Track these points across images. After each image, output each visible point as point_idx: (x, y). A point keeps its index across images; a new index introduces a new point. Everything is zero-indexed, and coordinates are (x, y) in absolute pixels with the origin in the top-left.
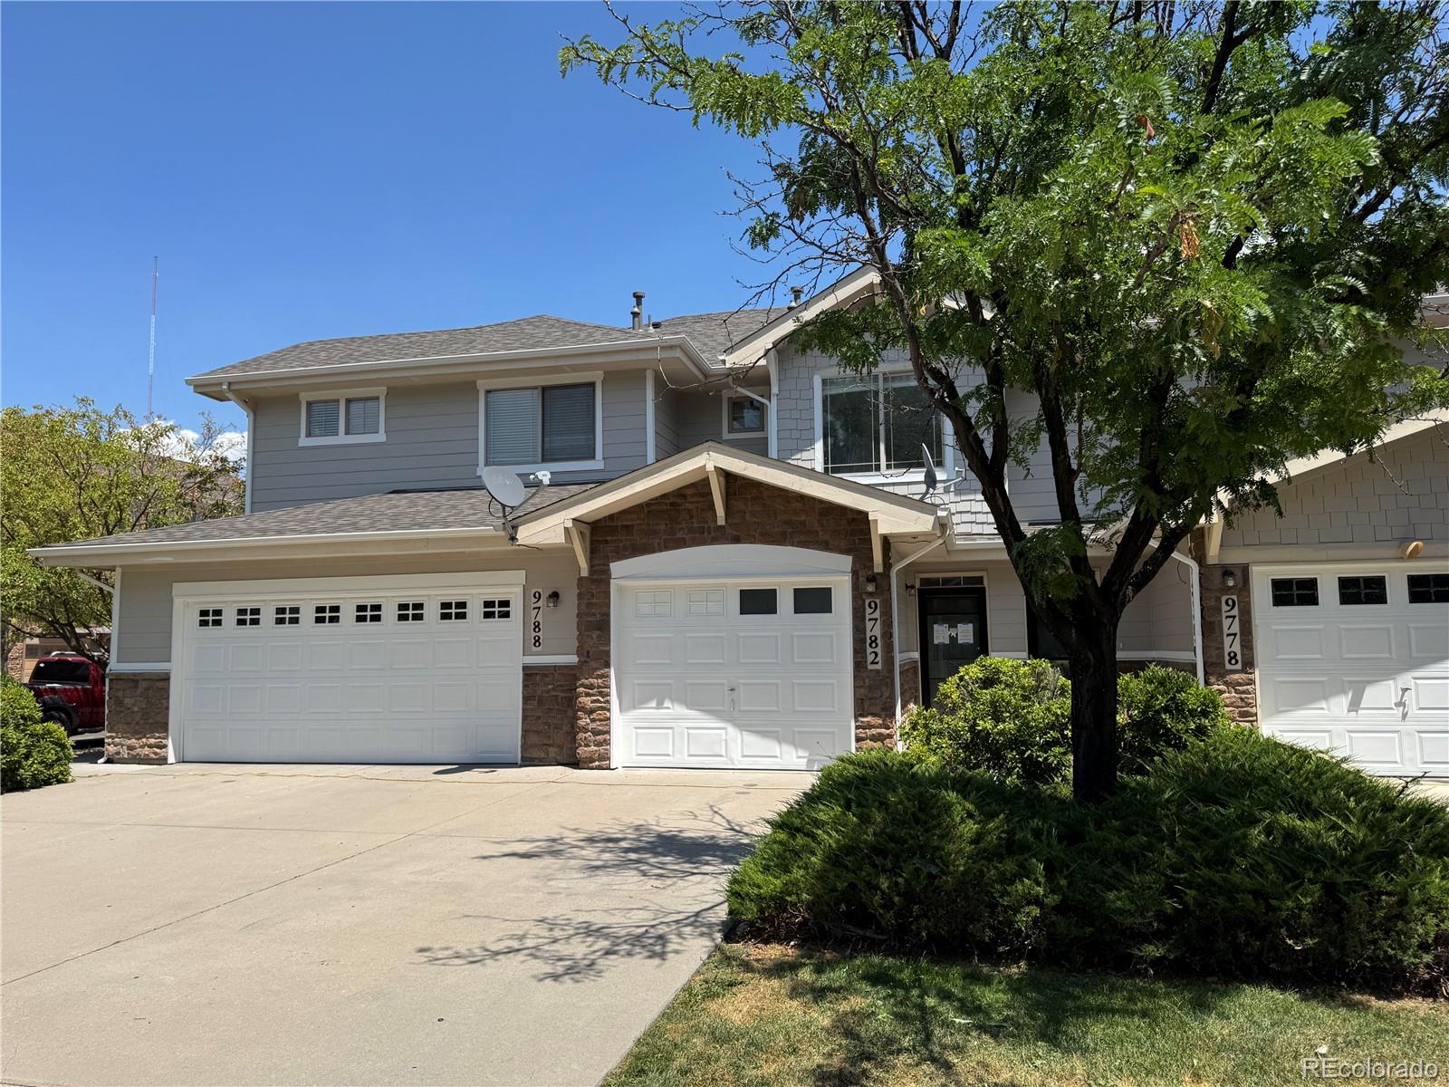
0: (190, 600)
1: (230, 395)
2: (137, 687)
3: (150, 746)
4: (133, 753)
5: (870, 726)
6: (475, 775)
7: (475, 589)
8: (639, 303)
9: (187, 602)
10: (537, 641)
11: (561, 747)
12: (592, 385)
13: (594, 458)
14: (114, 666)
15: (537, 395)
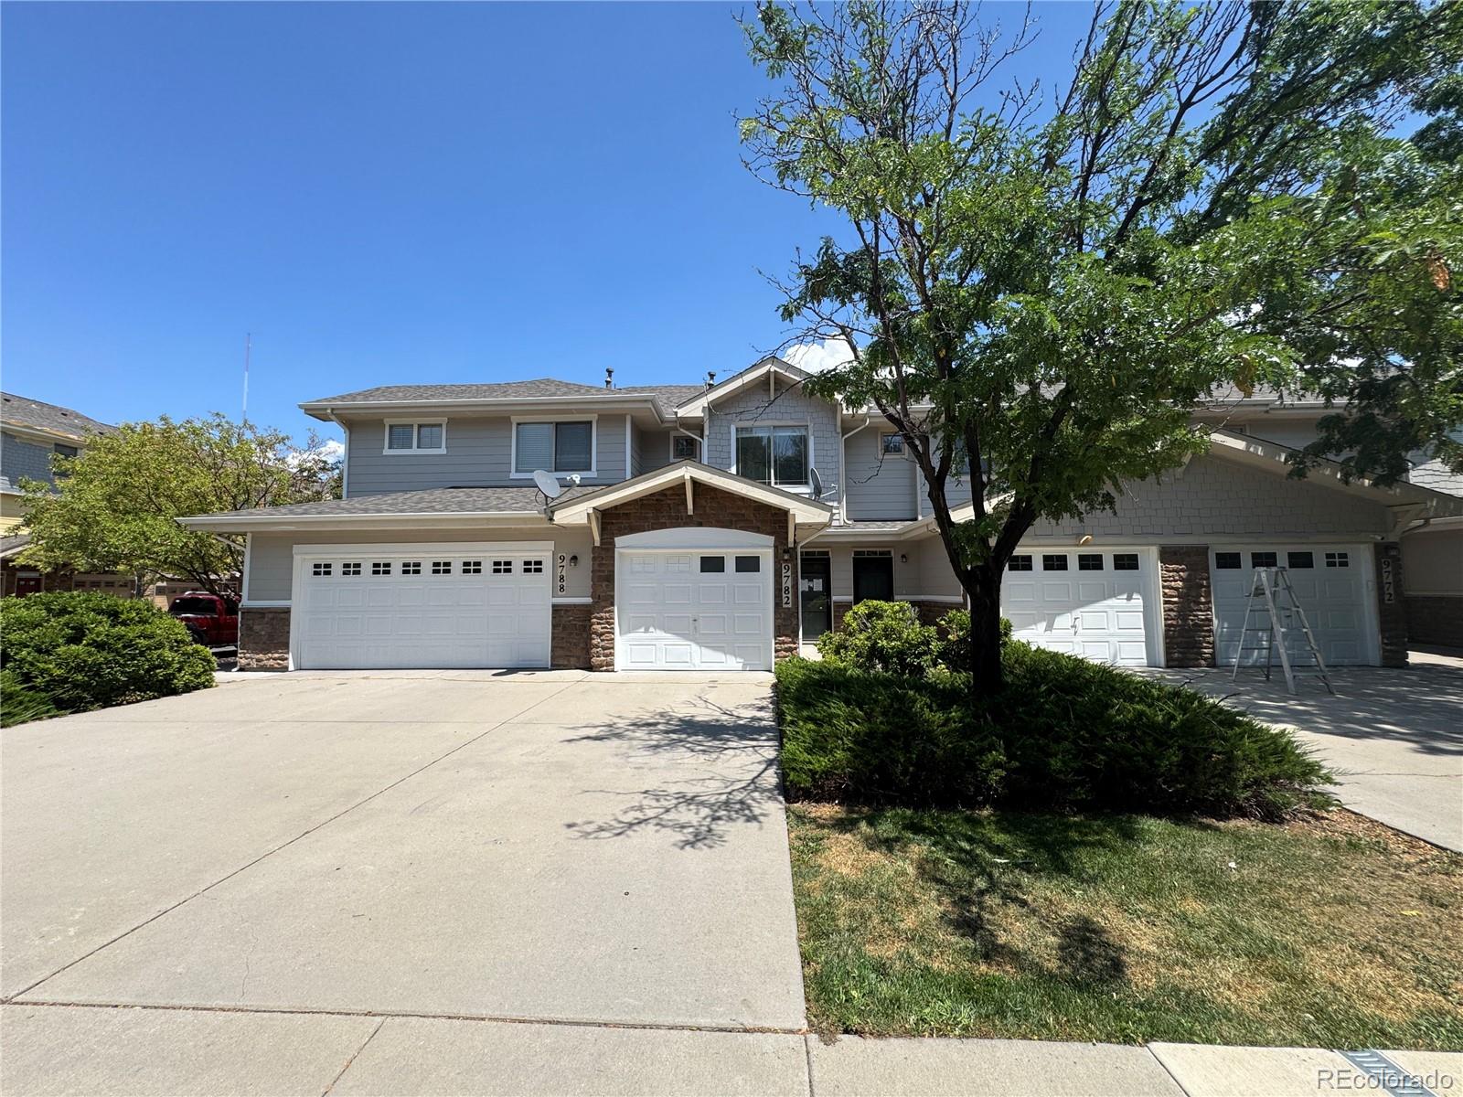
0: (306, 557)
1: (333, 417)
2: (264, 618)
3: (275, 659)
4: (262, 664)
5: (784, 643)
6: (520, 676)
7: (518, 553)
8: (610, 376)
9: (304, 559)
10: (562, 588)
11: (578, 658)
12: (590, 423)
13: (590, 470)
14: (245, 602)
15: (552, 427)
